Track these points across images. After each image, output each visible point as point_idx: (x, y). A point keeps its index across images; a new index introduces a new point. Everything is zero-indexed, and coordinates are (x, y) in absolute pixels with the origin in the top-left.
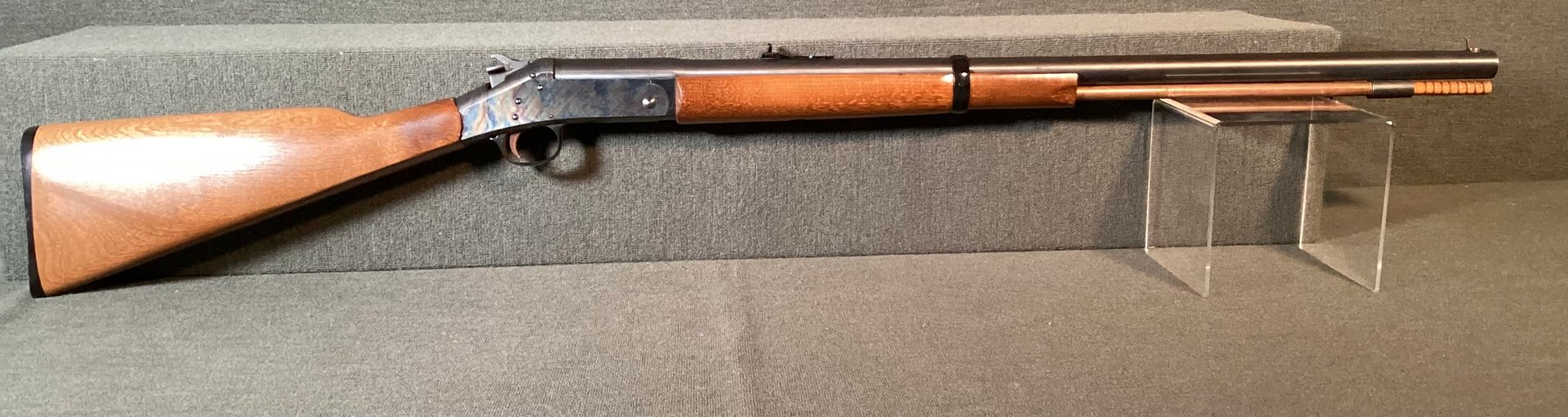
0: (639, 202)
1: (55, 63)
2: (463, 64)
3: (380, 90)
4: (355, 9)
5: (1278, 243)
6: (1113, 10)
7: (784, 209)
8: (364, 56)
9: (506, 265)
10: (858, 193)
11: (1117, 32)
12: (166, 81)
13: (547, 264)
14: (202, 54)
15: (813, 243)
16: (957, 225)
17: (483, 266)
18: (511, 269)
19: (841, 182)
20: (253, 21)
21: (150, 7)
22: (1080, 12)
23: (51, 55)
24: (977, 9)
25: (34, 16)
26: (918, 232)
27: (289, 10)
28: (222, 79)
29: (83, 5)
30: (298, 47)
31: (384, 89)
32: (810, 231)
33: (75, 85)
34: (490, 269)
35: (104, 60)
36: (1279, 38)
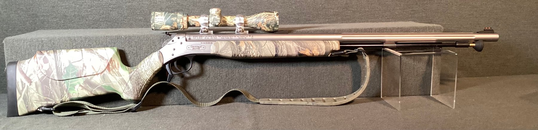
0: (219, 84)
1: (30, 40)
2: (162, 40)
3: (135, 48)
4: (126, 23)
5: (426, 95)
6: (371, 22)
7: (266, 85)
8: (130, 37)
9: (175, 105)
10: (290, 80)
11: (371, 27)
12: (66, 46)
13: (189, 104)
14: (77, 37)
15: (275, 96)
16: (322, 90)
17: (168, 105)
18: (177, 106)
19: (284, 76)
20: (93, 28)
21: (59, 24)
22: (360, 22)
23: (29, 38)
24: (327, 21)
25: (21, 27)
26: (309, 92)
27: (105, 24)
28: (84, 45)
29: (37, 23)
30: (109, 35)
31: (137, 48)
32: (274, 92)
33: (37, 48)
34: (170, 106)
35: (46, 39)
36: (424, 29)
